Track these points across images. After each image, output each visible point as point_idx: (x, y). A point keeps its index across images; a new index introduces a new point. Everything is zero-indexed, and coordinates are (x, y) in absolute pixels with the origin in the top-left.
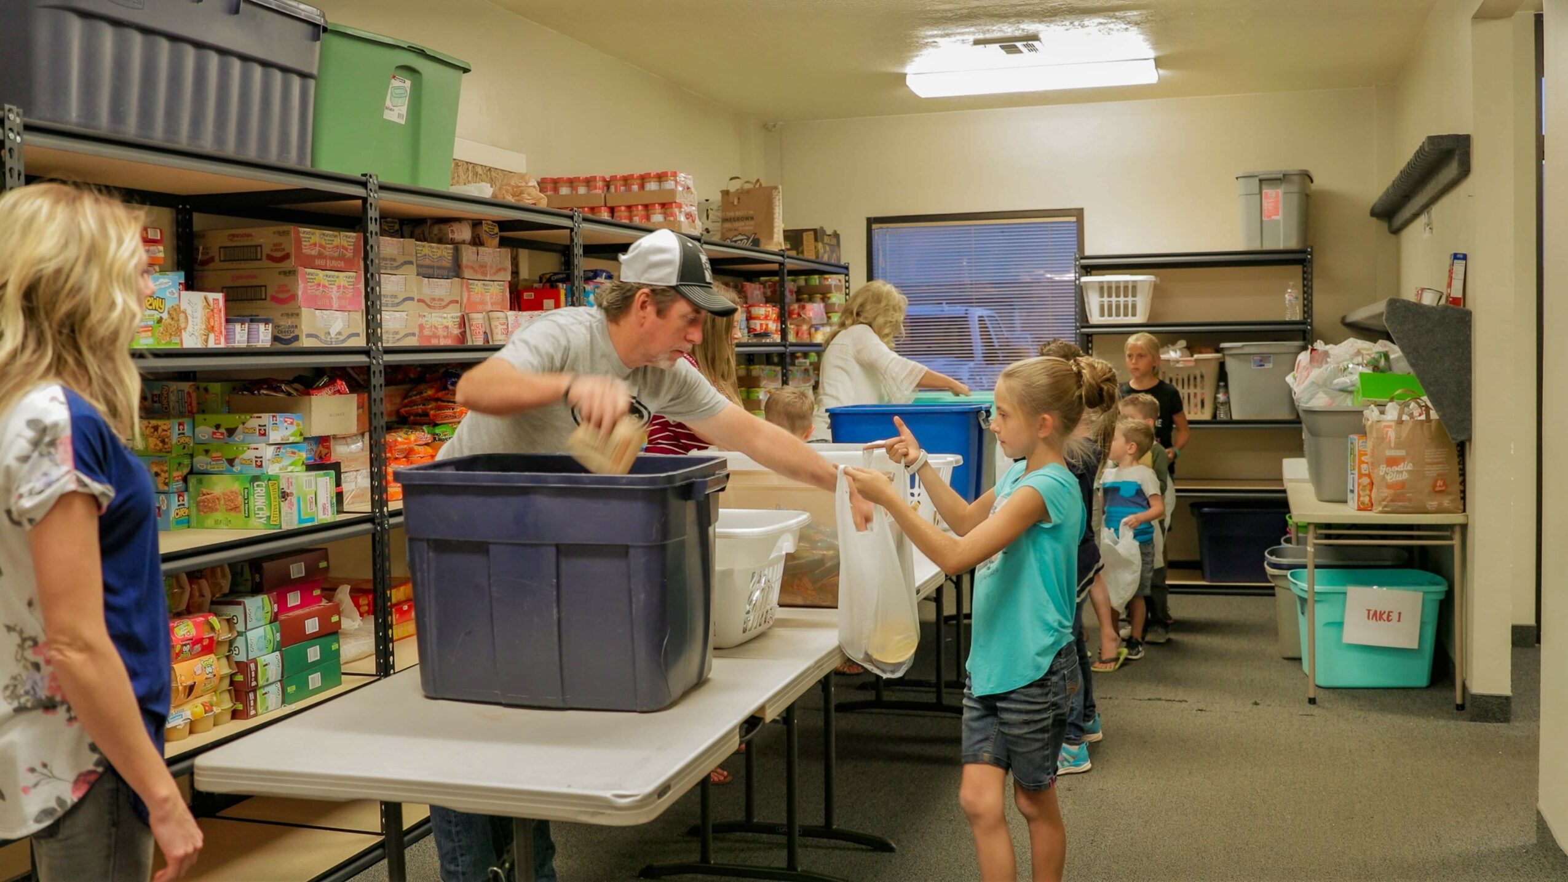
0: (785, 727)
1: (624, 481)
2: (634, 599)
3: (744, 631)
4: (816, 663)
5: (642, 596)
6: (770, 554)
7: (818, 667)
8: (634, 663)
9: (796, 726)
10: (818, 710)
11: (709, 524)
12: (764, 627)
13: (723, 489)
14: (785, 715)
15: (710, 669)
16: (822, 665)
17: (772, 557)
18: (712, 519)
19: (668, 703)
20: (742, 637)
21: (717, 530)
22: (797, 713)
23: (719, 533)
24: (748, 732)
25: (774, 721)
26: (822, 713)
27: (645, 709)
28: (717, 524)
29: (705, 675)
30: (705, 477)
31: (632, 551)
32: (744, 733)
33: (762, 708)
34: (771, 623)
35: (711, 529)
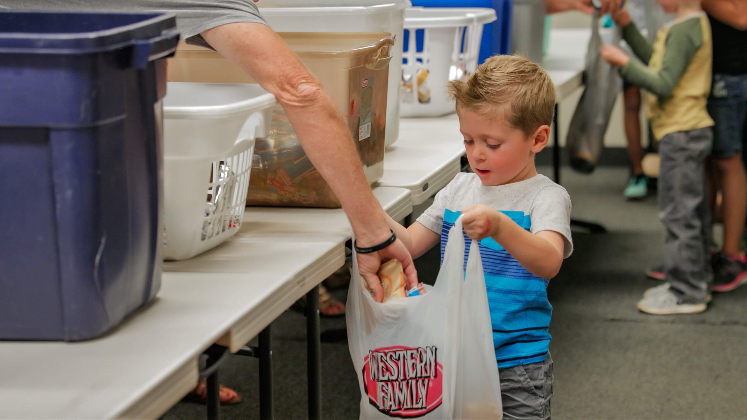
0: (257, 360)
1: (41, 44)
2: (58, 197)
3: (203, 238)
4: (297, 276)
5: (69, 193)
6: (235, 139)
7: (299, 282)
8: (59, 279)
9: (271, 357)
10: (298, 339)
11: (155, 98)
12: (229, 233)
13: (172, 55)
14: (257, 345)
15: (159, 287)
16: (304, 279)
17: (237, 142)
18: (159, 95)
19: (105, 328)
20: (200, 246)
21: (166, 108)
22: (273, 344)
23: (169, 112)
24: (210, 363)
25: (241, 352)
26: (305, 344)
27: (75, 337)
28: (165, 100)
29: (152, 293)
30: (148, 38)
31: (53, 136)
32: (205, 364)
33: (227, 335)
34: (238, 227)
35: (157, 107)
